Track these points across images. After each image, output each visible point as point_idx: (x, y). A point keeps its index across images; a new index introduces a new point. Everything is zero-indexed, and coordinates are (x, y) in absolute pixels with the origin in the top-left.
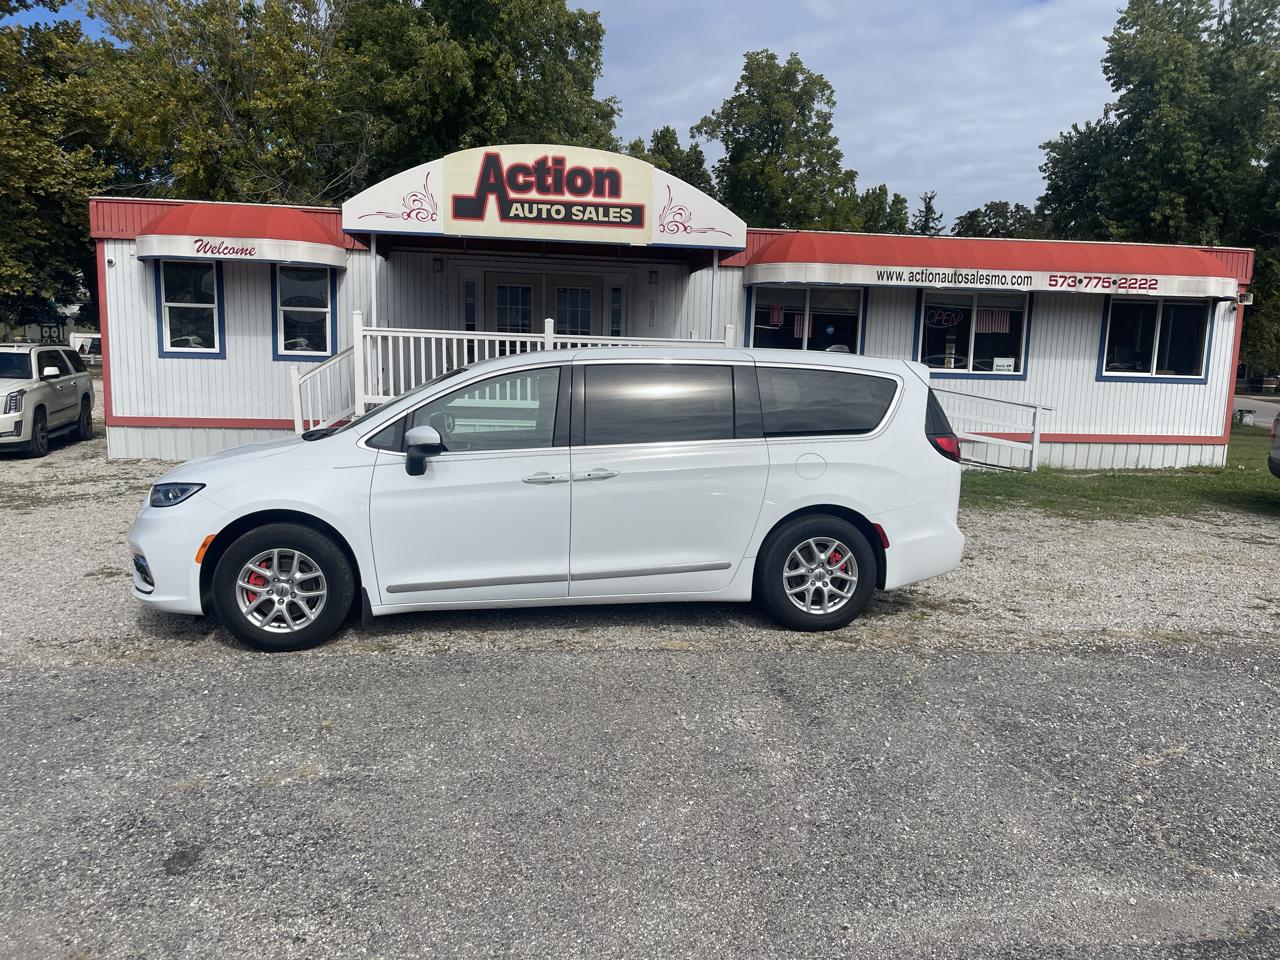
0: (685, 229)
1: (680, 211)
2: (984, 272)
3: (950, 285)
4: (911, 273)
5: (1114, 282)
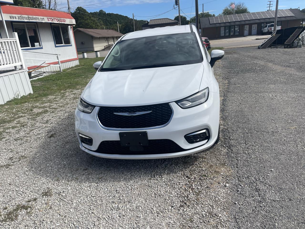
3: (28, 21)
4: (18, 17)
5: (59, 20)
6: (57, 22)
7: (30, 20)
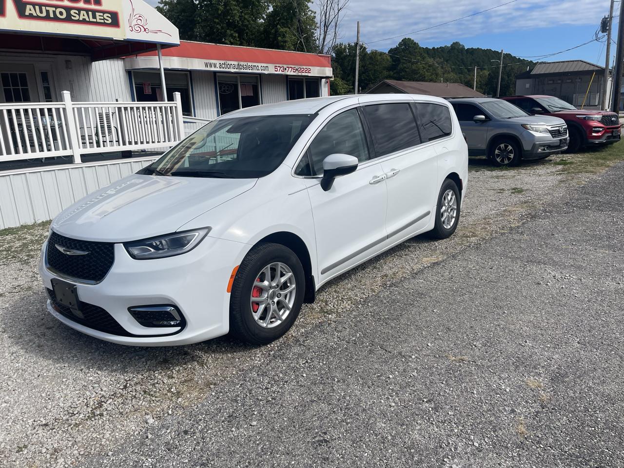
0: (145, 30)
1: (140, 18)
2: (250, 64)
3: (237, 70)
4: (220, 64)
5: (297, 70)
6: (292, 73)
7: (241, 69)
